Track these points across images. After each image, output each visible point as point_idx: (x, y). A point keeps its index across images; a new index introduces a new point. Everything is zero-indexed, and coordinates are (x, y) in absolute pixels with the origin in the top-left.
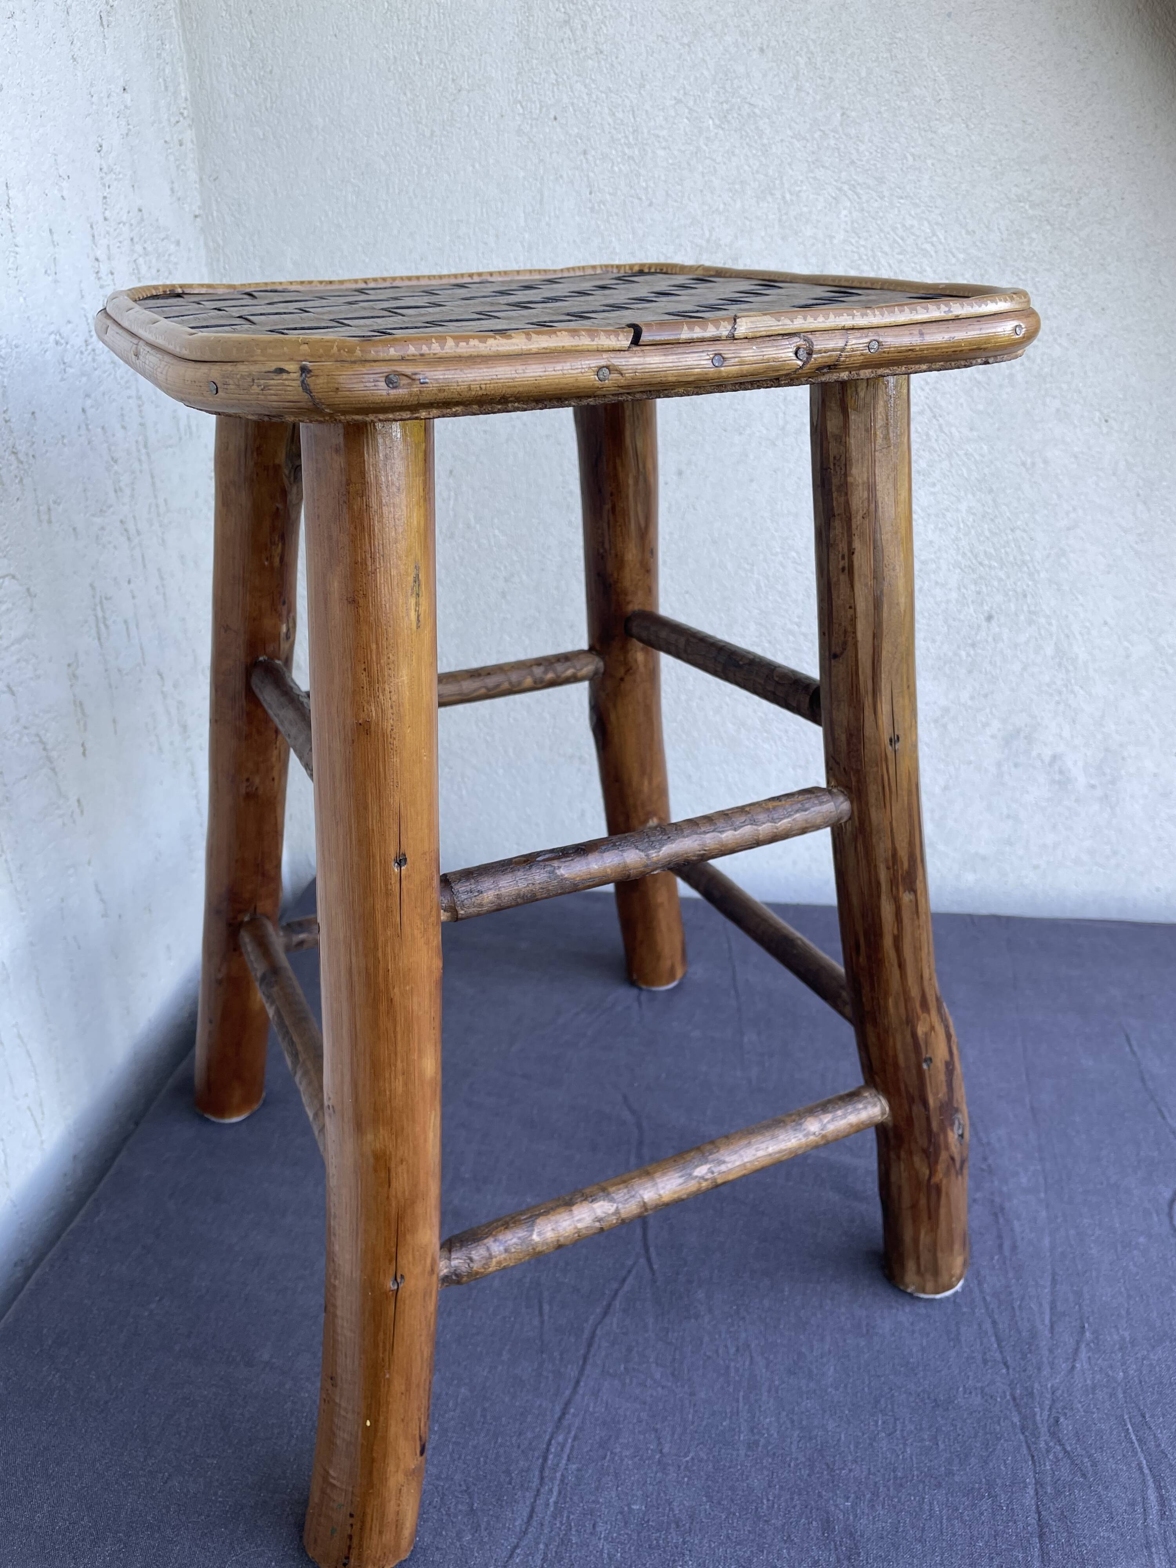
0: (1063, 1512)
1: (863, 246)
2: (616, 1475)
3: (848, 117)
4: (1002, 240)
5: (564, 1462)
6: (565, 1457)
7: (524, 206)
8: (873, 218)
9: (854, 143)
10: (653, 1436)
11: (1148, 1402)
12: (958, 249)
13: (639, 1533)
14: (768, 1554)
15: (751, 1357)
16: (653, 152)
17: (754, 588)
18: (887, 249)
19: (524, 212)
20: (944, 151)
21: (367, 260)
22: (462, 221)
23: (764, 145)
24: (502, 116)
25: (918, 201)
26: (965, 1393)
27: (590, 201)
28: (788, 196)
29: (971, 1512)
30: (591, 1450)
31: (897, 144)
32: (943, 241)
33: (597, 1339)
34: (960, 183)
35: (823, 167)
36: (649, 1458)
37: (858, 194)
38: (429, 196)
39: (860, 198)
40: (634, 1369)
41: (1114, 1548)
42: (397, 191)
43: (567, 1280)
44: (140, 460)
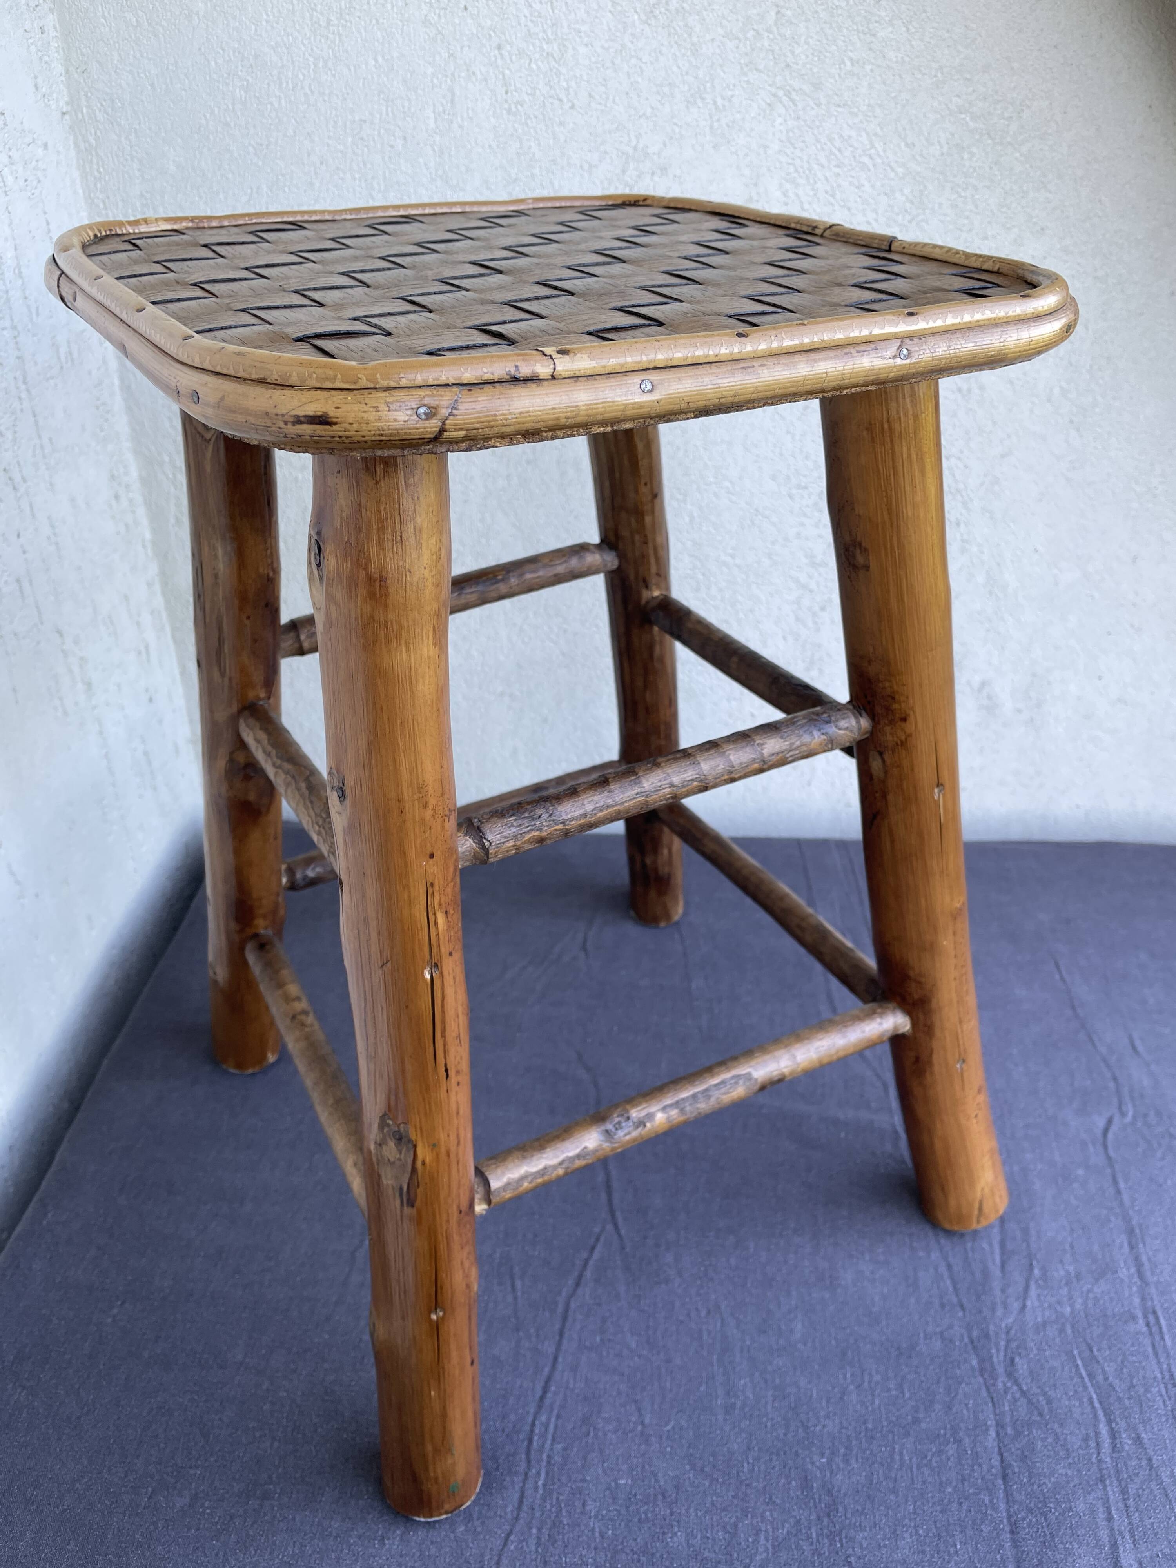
0: (1023, 1452)
1: (800, 158)
2: (601, 1451)
3: (783, 16)
4: (942, 154)
5: (549, 1442)
6: (550, 1437)
7: (434, 105)
8: (810, 127)
9: (790, 45)
10: (633, 1408)
11: (1095, 1335)
12: (896, 162)
13: (628, 1508)
14: (752, 1517)
15: (723, 1320)
16: (574, 48)
17: (687, 519)
18: (823, 161)
19: (434, 112)
20: (884, 57)
21: (260, 163)
22: (365, 121)
23: (693, 44)
24: (406, 4)
25: (855, 110)
26: (925, 1338)
27: (506, 101)
28: (719, 101)
29: (938, 1459)
30: (574, 1428)
31: (834, 47)
32: (882, 154)
33: (570, 1313)
34: (900, 91)
35: (756, 69)
36: (631, 1431)
37: (792, 100)
38: (327, 92)
39: (795, 105)
40: (609, 1340)
41: (1072, 1485)
42: (291, 86)
43: (536, 1253)
44: (20, 398)
